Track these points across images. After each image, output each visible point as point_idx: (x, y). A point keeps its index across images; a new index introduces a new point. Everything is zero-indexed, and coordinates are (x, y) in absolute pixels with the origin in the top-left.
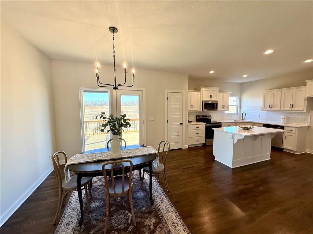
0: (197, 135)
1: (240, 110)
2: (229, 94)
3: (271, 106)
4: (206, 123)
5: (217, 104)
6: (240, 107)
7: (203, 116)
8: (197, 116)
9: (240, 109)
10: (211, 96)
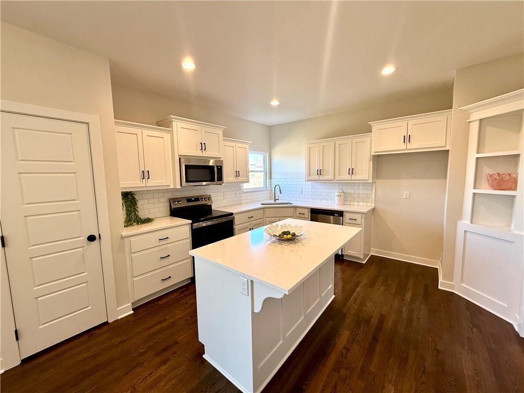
0: (165, 262)
1: (271, 181)
2: (247, 146)
3: (320, 172)
4: (191, 221)
5: (221, 167)
6: (269, 174)
7: (189, 200)
8: (171, 201)
9: (271, 178)
10: (203, 147)
